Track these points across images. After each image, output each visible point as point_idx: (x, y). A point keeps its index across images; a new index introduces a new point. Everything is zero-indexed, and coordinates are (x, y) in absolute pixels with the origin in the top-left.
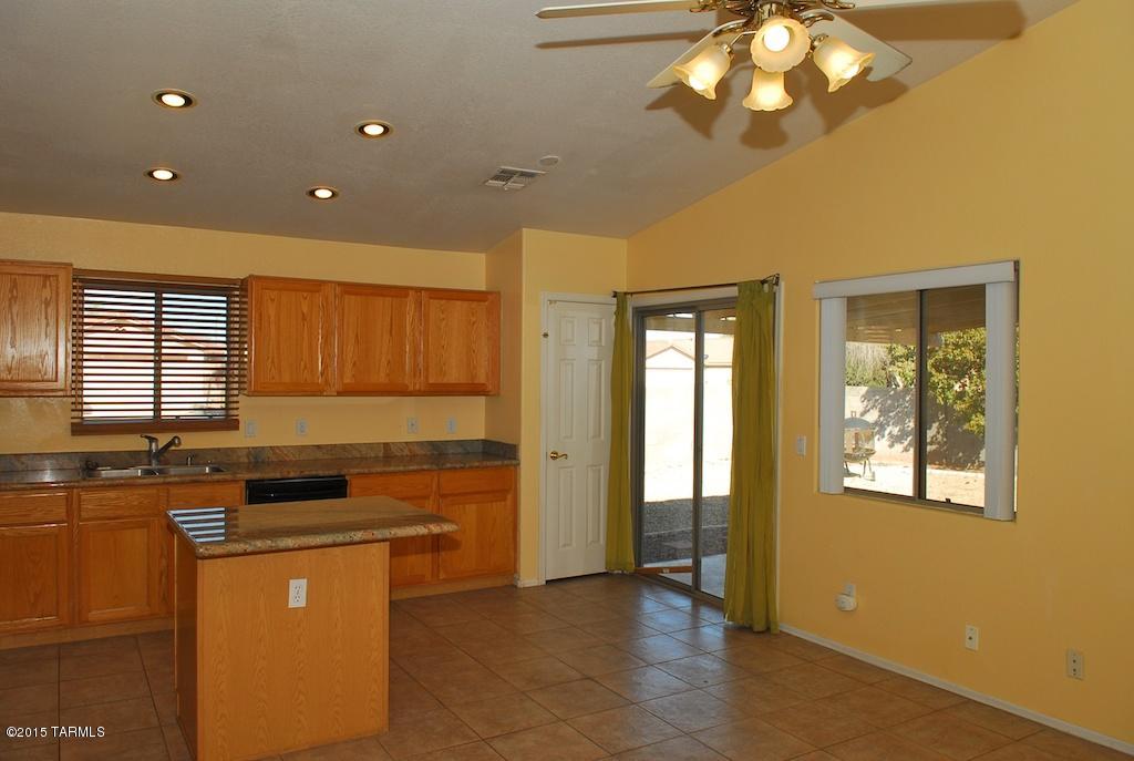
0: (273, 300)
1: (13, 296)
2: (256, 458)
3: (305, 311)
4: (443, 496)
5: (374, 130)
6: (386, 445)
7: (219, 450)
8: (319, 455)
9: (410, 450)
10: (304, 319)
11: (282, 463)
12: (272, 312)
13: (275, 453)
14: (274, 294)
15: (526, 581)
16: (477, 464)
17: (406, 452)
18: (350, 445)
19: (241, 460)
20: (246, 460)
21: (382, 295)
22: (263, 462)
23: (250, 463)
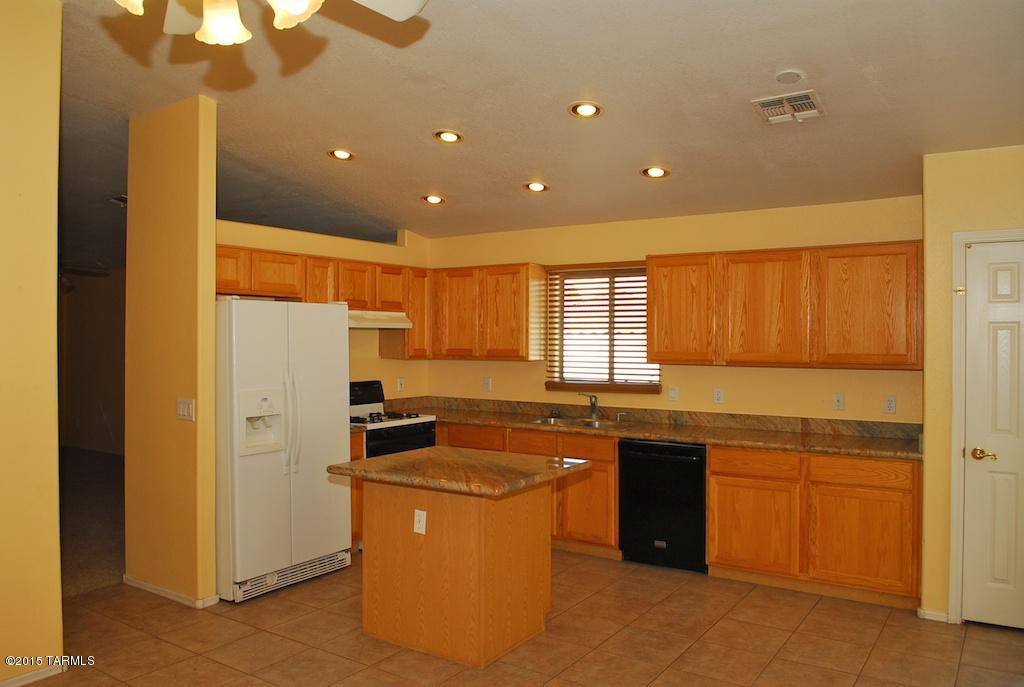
0: (665, 276)
1: (497, 290)
2: (675, 421)
3: (694, 284)
4: (814, 483)
5: (586, 110)
6: (804, 421)
7: (646, 410)
8: (732, 423)
9: (834, 430)
10: (693, 290)
11: (697, 428)
12: (665, 287)
13: (691, 418)
14: (665, 271)
15: (927, 612)
16: (857, 451)
17: (828, 430)
18: (765, 416)
19: (663, 421)
20: (667, 422)
21: (771, 260)
22: (682, 425)
23: (670, 424)
